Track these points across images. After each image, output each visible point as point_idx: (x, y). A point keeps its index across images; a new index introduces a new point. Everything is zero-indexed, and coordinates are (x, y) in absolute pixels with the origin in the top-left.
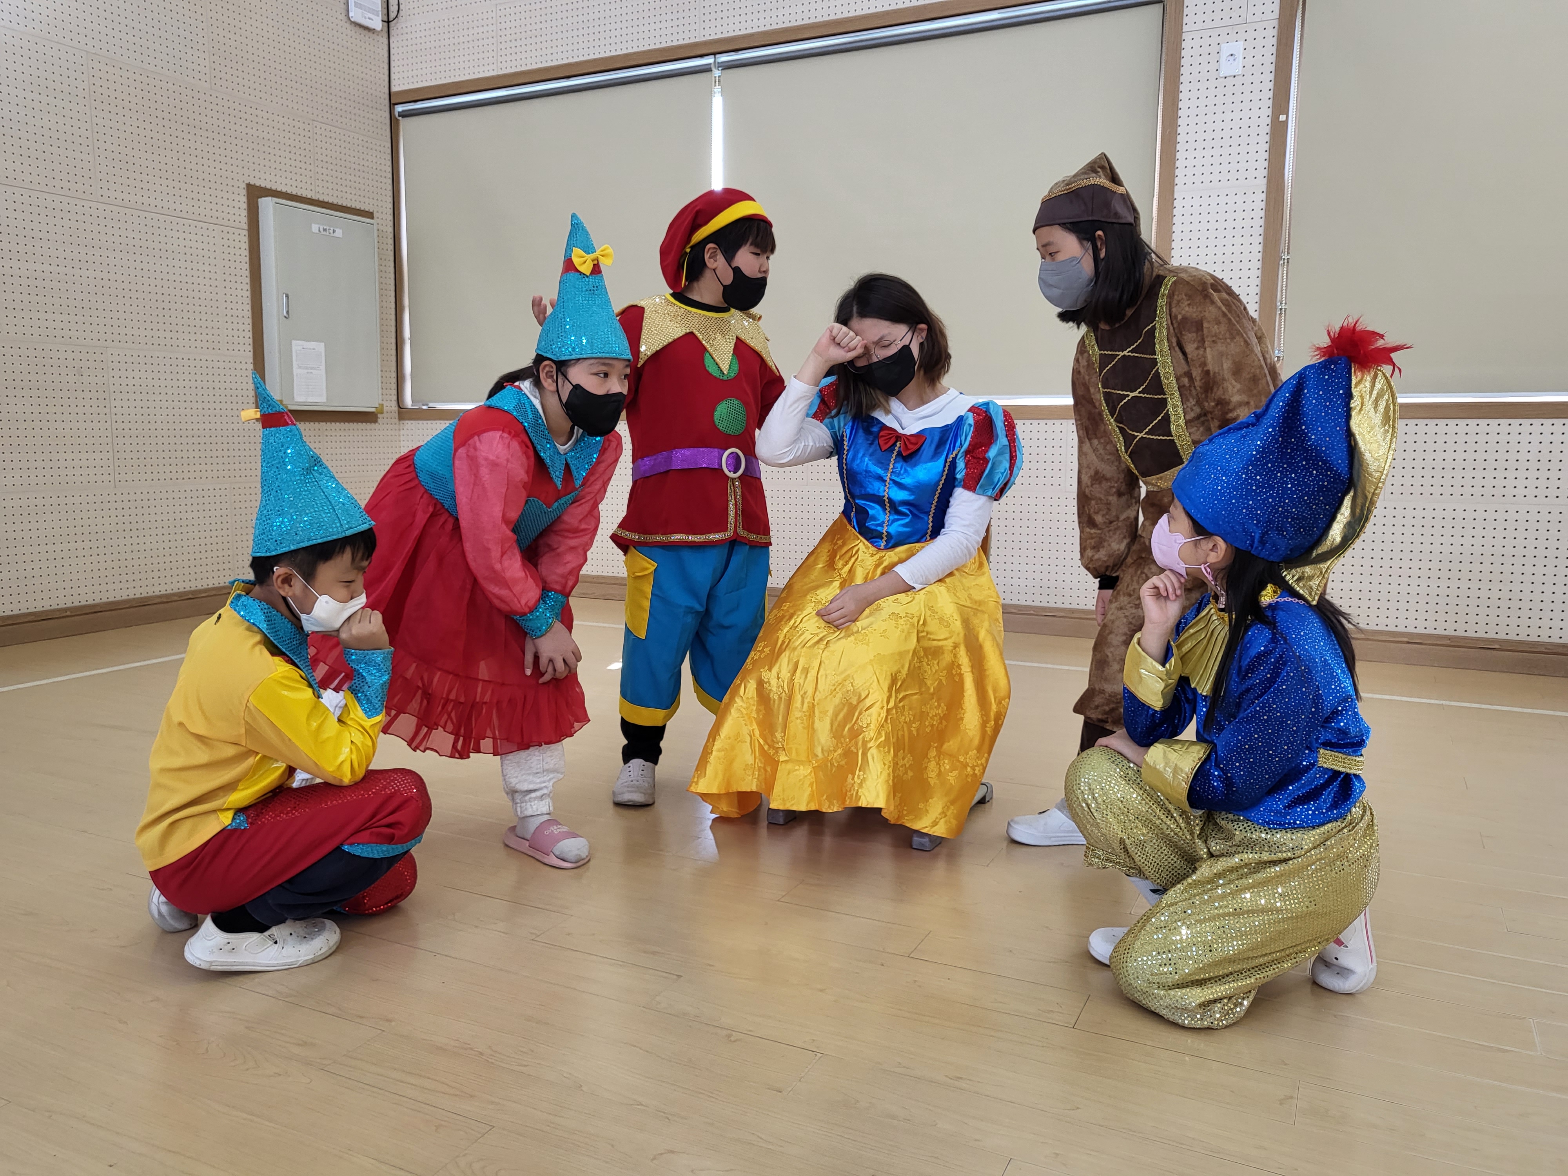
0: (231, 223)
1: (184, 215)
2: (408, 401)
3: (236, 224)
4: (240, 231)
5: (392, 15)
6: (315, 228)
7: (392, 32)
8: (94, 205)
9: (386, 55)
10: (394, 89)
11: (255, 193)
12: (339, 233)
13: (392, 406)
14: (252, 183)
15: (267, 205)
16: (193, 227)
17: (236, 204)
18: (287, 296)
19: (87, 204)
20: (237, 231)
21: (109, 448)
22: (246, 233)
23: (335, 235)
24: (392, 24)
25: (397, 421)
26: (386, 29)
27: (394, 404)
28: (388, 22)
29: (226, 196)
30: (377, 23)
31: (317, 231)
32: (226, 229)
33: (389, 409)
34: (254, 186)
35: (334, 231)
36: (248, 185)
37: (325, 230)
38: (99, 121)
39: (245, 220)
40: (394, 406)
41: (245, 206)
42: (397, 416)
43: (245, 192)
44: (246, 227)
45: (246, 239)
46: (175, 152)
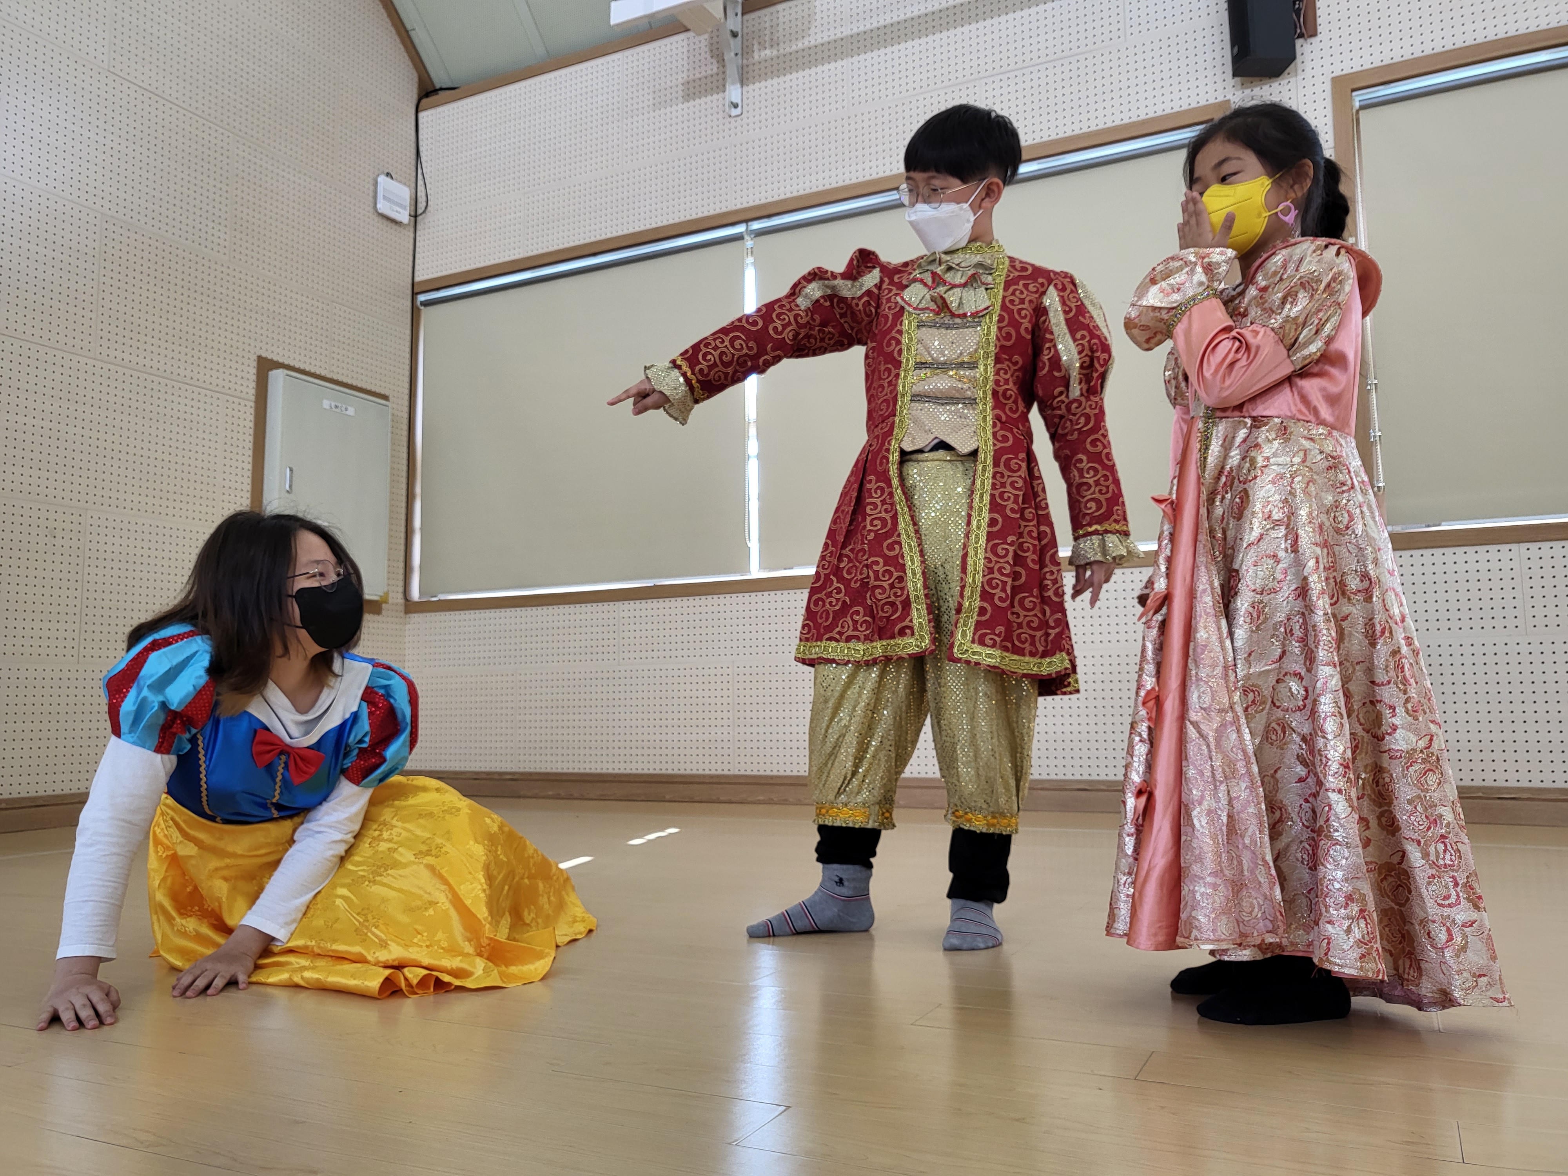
0: (238, 394)
1: (188, 381)
2: (415, 594)
3: (243, 395)
4: (246, 402)
5: (420, 211)
6: (326, 404)
7: (418, 227)
8: (91, 362)
9: (411, 247)
10: (417, 279)
11: (265, 366)
12: (351, 411)
13: (397, 597)
14: (264, 355)
15: (277, 377)
16: (196, 393)
17: (245, 375)
18: (291, 470)
19: (83, 360)
20: (243, 403)
21: (77, 618)
22: (253, 404)
23: (348, 412)
24: (419, 218)
25: (402, 614)
26: (412, 223)
27: (400, 596)
28: (416, 216)
29: (234, 366)
30: (404, 216)
31: (328, 407)
32: (231, 399)
33: (395, 601)
34: (266, 359)
35: (346, 409)
36: (260, 357)
37: (336, 407)
38: (107, 280)
39: (253, 391)
40: (400, 599)
41: (254, 378)
42: (402, 608)
43: (255, 364)
44: (253, 398)
45: (252, 411)
46: (184, 317)
